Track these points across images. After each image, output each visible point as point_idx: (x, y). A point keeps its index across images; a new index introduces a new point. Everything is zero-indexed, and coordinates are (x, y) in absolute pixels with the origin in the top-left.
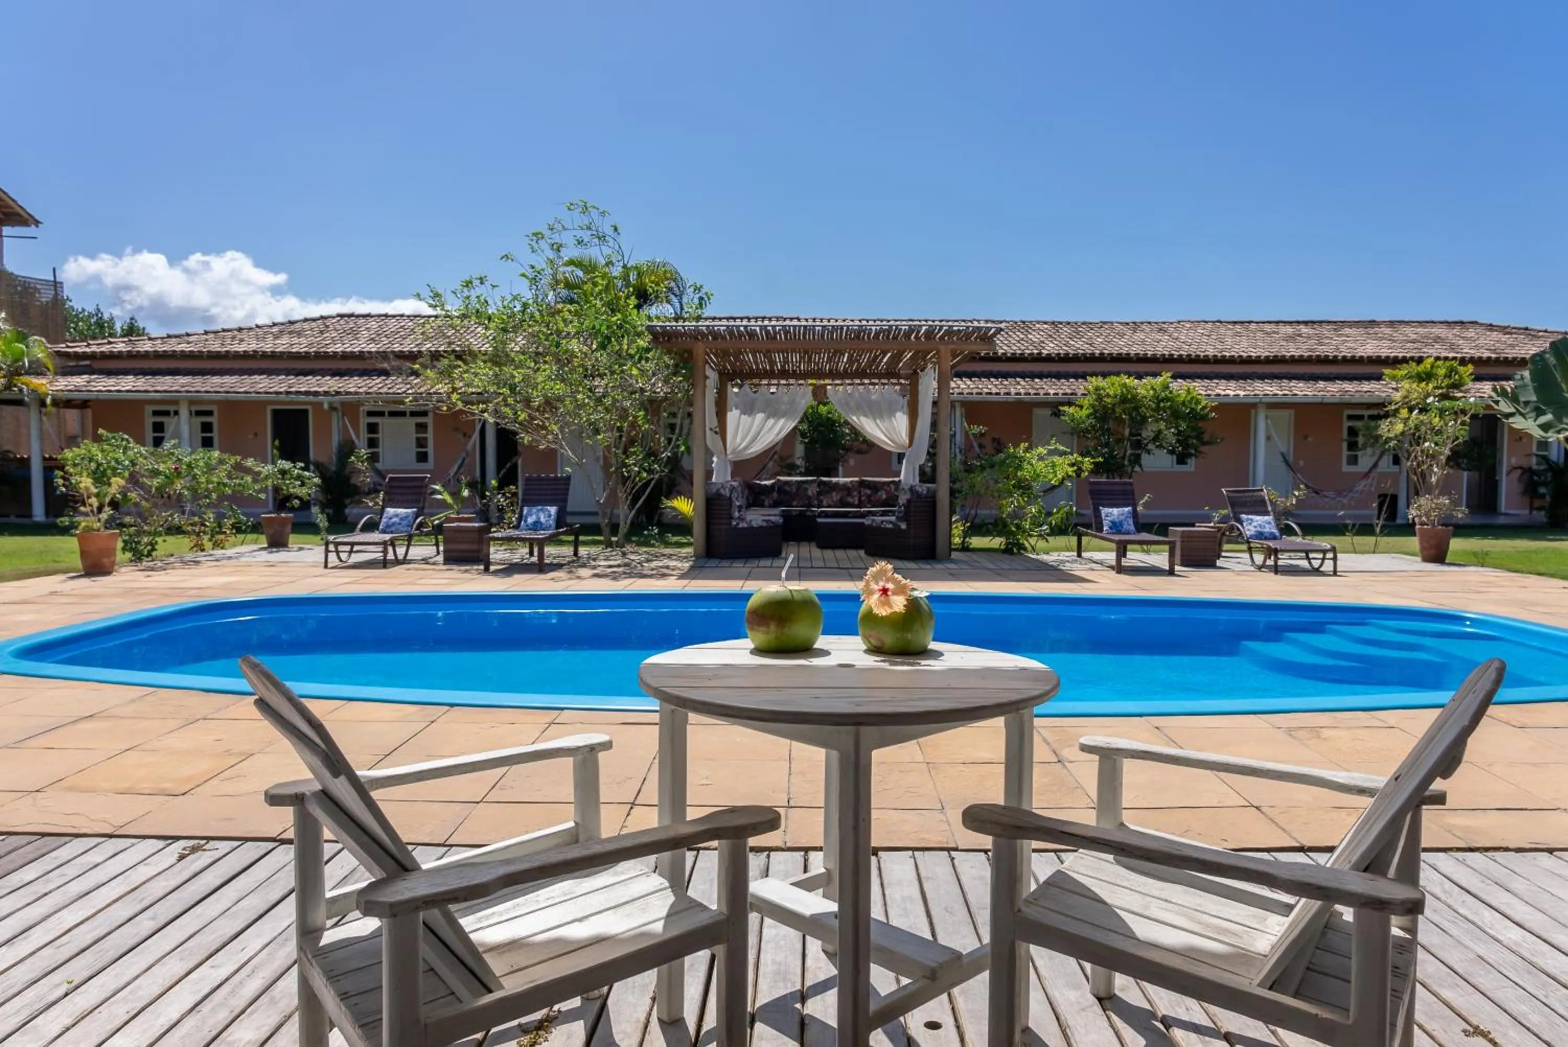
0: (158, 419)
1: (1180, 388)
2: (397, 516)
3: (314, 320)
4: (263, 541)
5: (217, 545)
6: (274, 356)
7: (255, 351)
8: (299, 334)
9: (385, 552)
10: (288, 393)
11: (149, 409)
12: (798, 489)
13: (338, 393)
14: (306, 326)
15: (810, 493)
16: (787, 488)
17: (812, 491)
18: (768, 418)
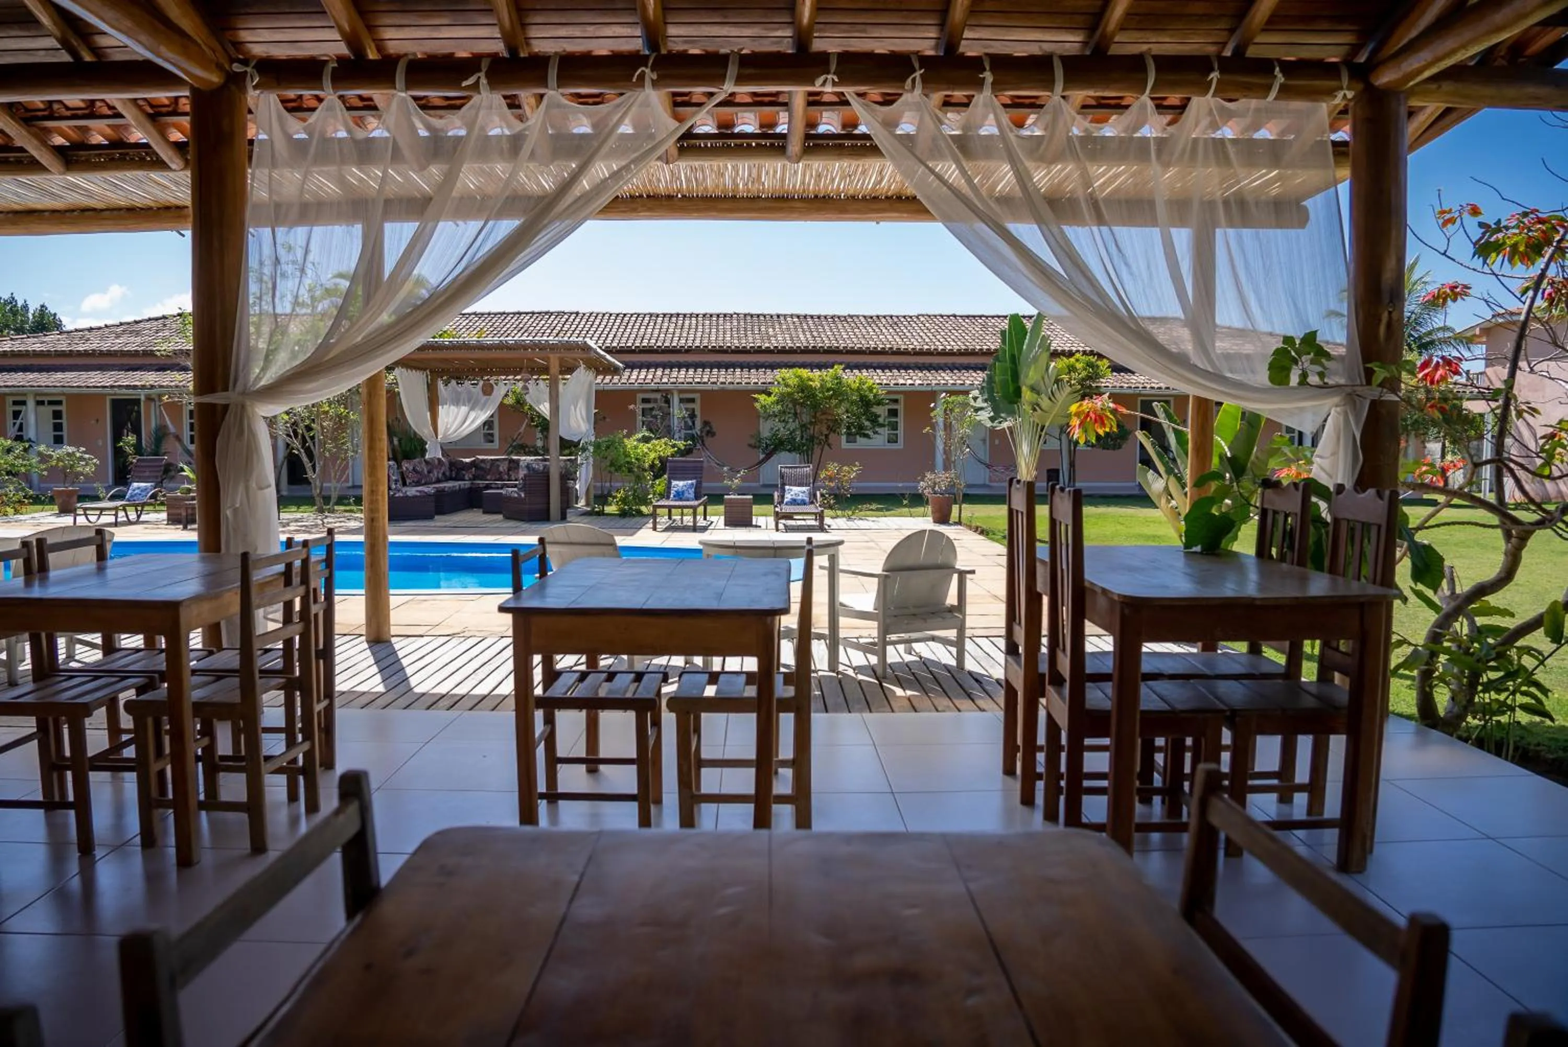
0: (17, 408)
1: (851, 378)
2: (139, 488)
3: (157, 319)
4: (56, 509)
5: (16, 512)
6: (109, 354)
7: (93, 350)
8: (137, 333)
9: (116, 515)
10: (112, 387)
11: (10, 400)
12: (492, 465)
13: (152, 387)
14: (148, 325)
15: (501, 469)
16: (483, 465)
17: (503, 467)
18: (472, 409)
